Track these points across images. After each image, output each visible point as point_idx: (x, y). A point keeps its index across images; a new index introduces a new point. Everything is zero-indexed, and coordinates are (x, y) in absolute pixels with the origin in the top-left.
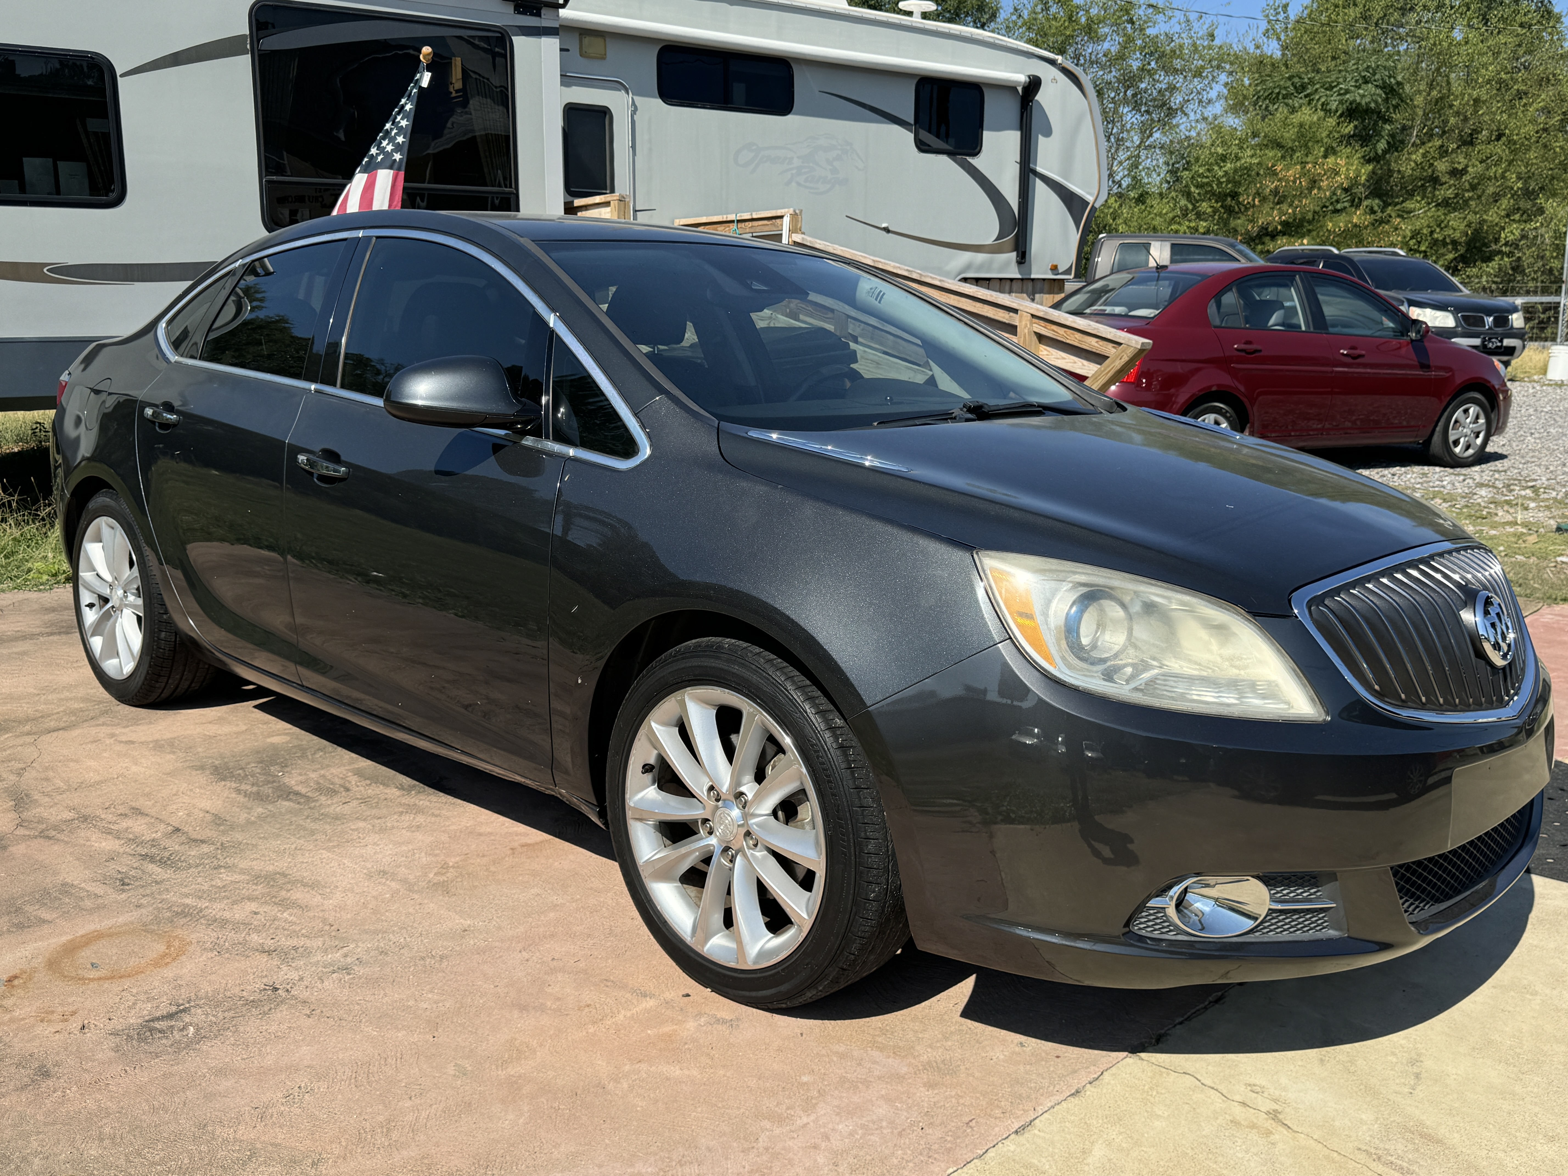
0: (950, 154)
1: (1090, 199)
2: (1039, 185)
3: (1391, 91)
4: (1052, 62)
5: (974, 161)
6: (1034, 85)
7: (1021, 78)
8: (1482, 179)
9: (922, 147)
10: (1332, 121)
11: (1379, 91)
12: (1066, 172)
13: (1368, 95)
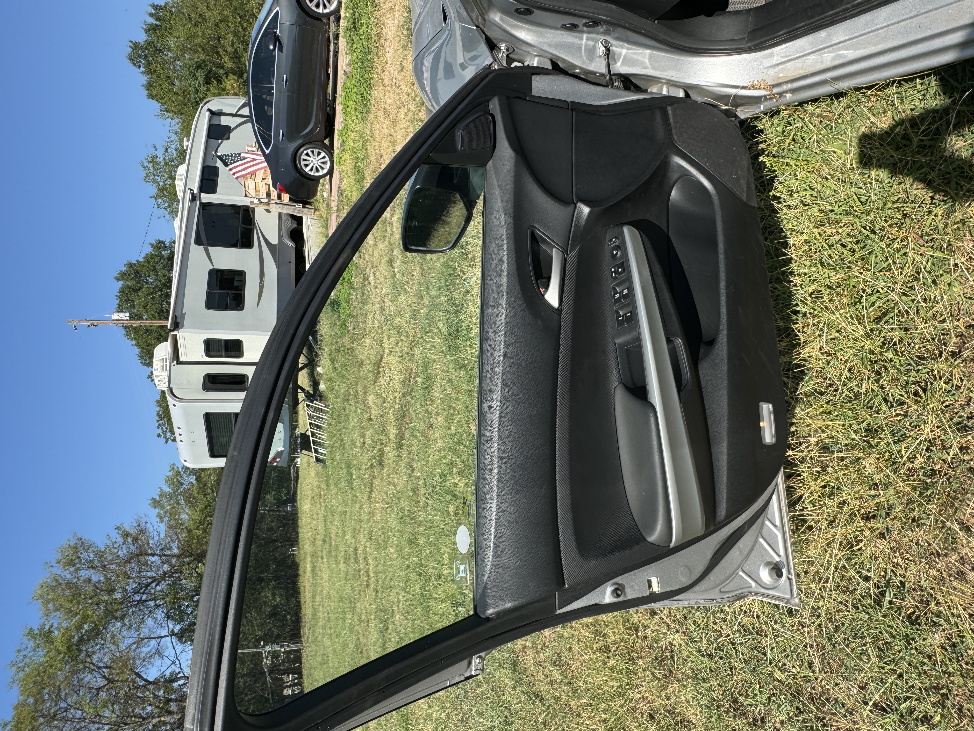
0: (230, 132)
1: (244, 101)
2: (238, 113)
3: (199, 67)
4: (202, 107)
5: (232, 127)
6: (209, 110)
7: (208, 113)
8: (235, 34)
9: (228, 139)
10: (212, 89)
11: (199, 71)
12: (236, 106)
13: (200, 76)
